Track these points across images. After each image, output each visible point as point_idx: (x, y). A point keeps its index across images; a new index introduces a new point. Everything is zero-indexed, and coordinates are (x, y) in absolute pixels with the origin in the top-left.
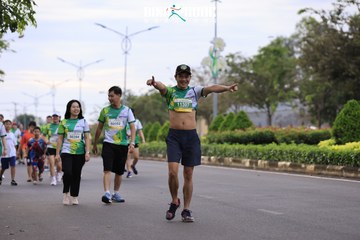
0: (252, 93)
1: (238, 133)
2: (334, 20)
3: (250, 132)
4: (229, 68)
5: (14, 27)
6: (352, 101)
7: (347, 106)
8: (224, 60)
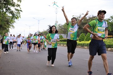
0: (63, 32)
1: (61, 39)
2: (79, 18)
3: (63, 39)
4: (59, 27)
5: (16, 18)
6: (83, 33)
7: (82, 34)
8: (58, 25)
